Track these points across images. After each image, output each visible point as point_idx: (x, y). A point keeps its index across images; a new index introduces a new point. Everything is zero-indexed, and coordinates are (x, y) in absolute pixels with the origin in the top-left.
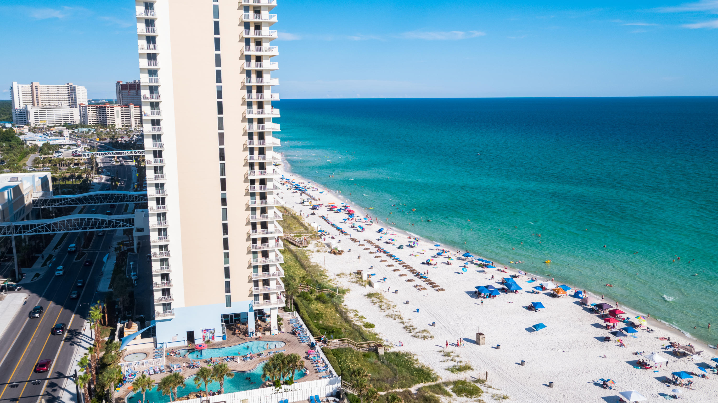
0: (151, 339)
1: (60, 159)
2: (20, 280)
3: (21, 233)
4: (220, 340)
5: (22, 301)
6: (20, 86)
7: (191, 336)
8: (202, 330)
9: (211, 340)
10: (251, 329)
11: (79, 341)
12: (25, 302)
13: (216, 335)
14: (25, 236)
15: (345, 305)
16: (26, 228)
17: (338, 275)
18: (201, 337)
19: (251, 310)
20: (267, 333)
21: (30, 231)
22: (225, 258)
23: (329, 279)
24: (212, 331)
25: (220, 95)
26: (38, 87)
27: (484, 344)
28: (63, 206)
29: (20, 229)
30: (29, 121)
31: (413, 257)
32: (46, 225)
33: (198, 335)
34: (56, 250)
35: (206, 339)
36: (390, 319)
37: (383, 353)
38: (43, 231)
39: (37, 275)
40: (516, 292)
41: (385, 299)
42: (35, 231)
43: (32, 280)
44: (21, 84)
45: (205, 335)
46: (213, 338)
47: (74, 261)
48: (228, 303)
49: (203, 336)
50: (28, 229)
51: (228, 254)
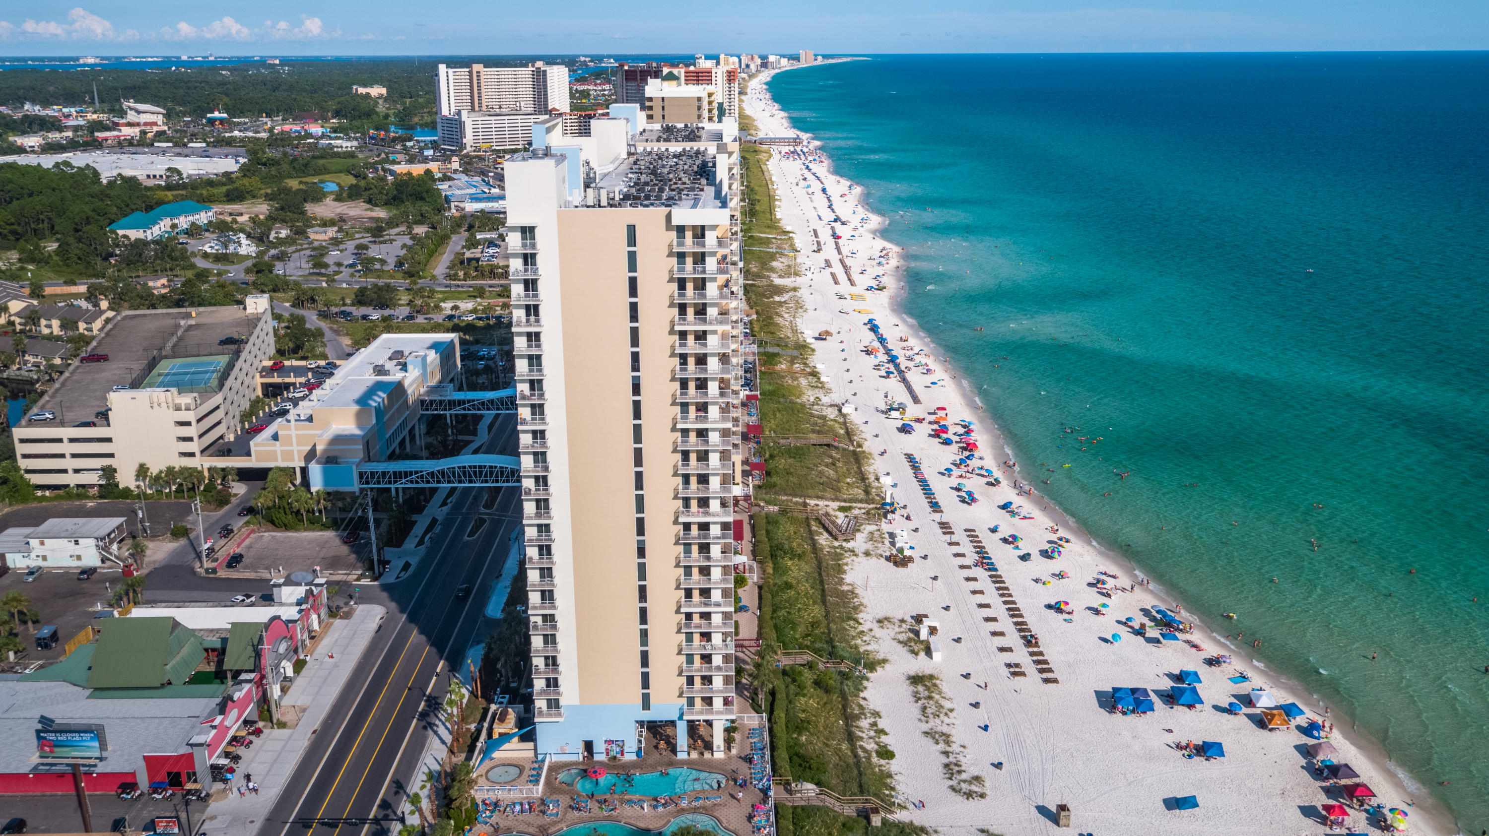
0: (530, 745)
1: (492, 265)
2: (381, 575)
3: (390, 483)
4: (633, 757)
5: (373, 625)
6: (451, 71)
7: (589, 746)
8: (606, 741)
9: (619, 756)
10: (681, 746)
11: (437, 722)
12: (380, 627)
13: (626, 749)
14: (397, 489)
15: (864, 699)
16: (398, 476)
17: (879, 621)
18: (604, 751)
19: (681, 718)
20: (707, 755)
21: (404, 481)
22: (641, 636)
23: (861, 628)
24: (621, 744)
25: (636, 389)
26: (482, 74)
27: (1068, 826)
28: (467, 412)
29: (390, 477)
30: (465, 141)
31: (1040, 585)
32: (428, 474)
33: (599, 747)
34: (445, 508)
35: (612, 754)
36: (929, 741)
37: (879, 824)
38: (423, 481)
39: (407, 566)
40: (1191, 706)
41: (940, 693)
42: (412, 482)
43: (397, 578)
44: (452, 68)
45: (609, 747)
46: (622, 754)
47: (466, 538)
48: (646, 705)
49: (607, 749)
50: (401, 478)
51: (646, 630)
